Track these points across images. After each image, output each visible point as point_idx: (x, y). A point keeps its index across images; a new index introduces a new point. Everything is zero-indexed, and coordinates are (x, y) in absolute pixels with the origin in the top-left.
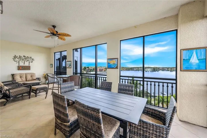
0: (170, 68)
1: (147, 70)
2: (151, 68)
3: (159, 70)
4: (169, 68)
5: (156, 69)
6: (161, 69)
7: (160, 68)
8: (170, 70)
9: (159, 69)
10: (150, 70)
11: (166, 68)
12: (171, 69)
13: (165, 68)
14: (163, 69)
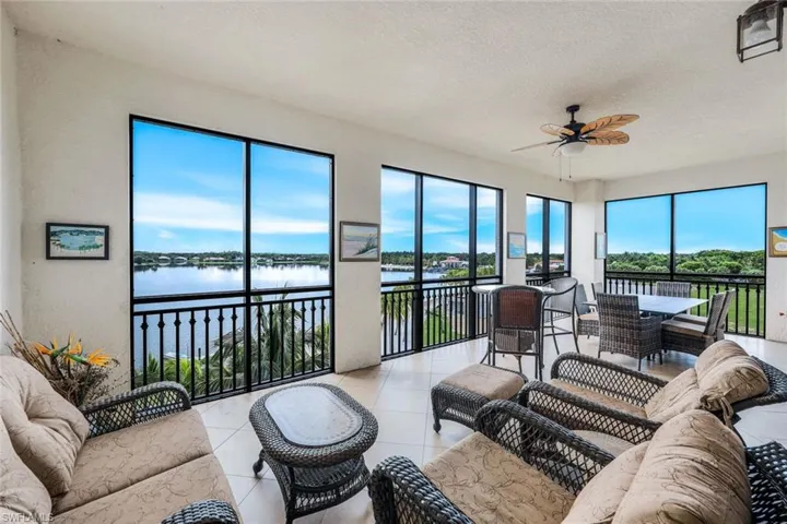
0: (196, 255)
4: (193, 255)
5: (145, 261)
6: (165, 261)
7: (160, 255)
8: (198, 263)
9: (157, 259)
11: (183, 255)
12: (201, 260)
13: (180, 255)
14: (174, 260)
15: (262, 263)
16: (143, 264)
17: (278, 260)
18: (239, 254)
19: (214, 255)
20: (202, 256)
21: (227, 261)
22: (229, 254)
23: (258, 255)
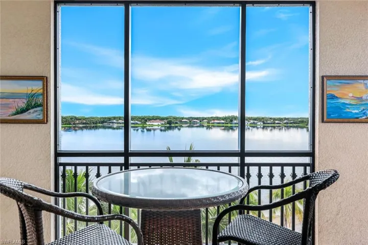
0: (205, 119)
1: (152, 125)
2: (162, 119)
3: (181, 126)
4: (204, 119)
5: (173, 123)
6: (186, 123)
7: (183, 118)
8: (206, 124)
9: (181, 122)
10: (158, 125)
11: (197, 119)
12: (208, 123)
13: (195, 118)
14: (192, 122)
15: (254, 126)
16: (173, 125)
17: (268, 124)
18: (235, 118)
19: (218, 118)
20: (209, 120)
21: (226, 124)
22: (229, 118)
23: (250, 119)
